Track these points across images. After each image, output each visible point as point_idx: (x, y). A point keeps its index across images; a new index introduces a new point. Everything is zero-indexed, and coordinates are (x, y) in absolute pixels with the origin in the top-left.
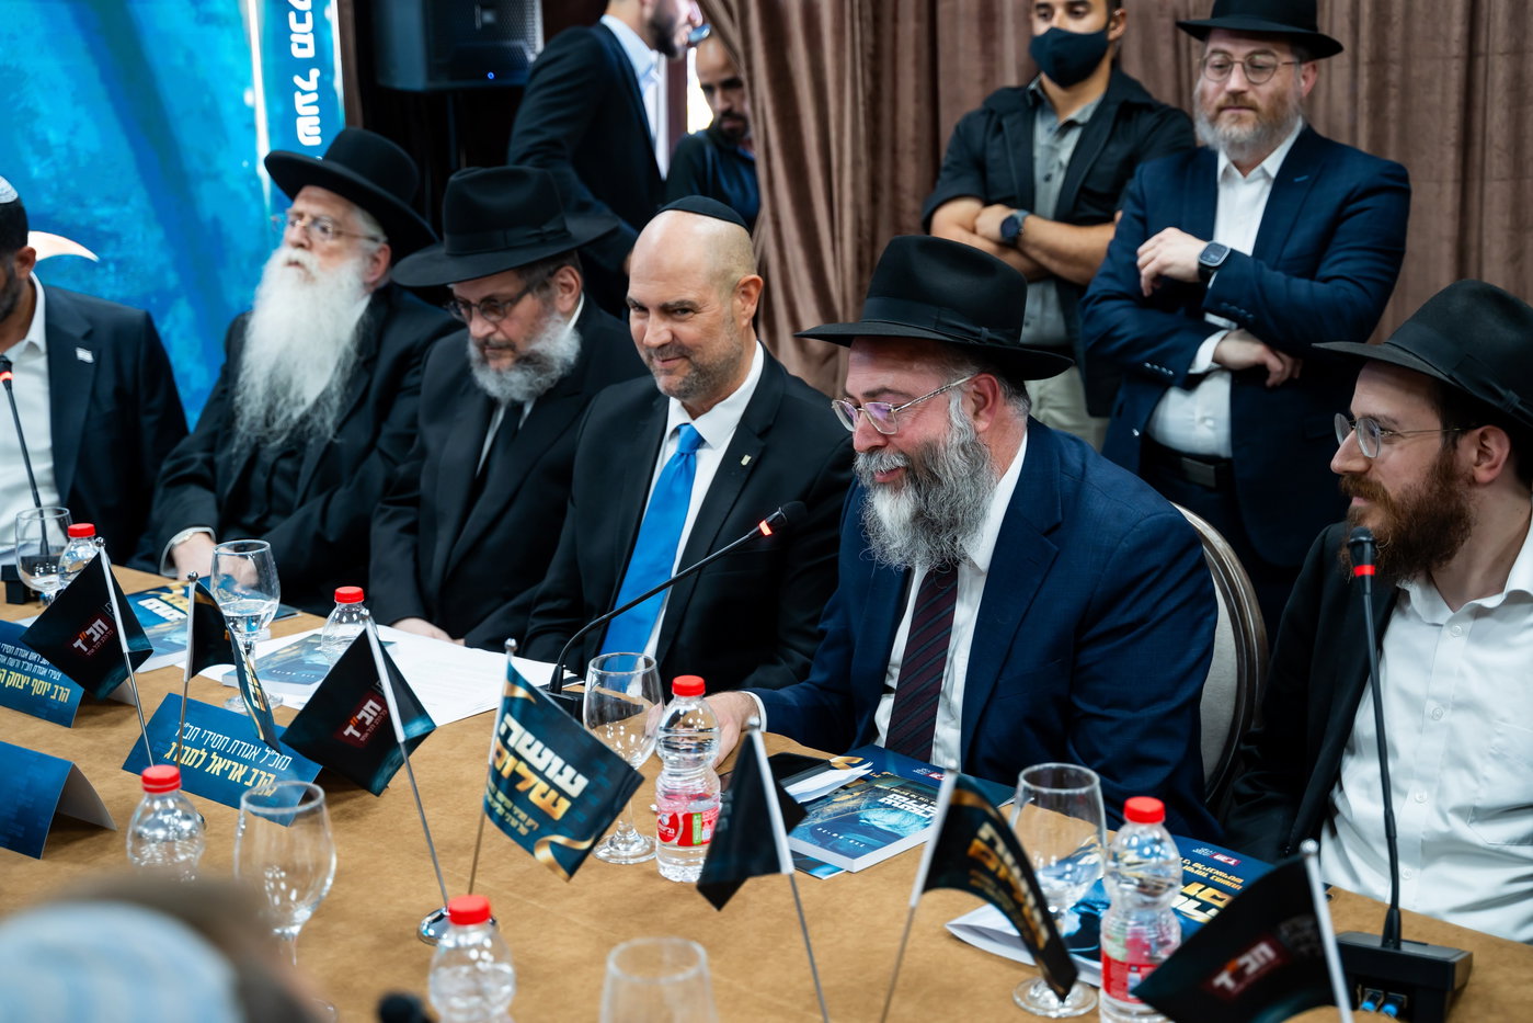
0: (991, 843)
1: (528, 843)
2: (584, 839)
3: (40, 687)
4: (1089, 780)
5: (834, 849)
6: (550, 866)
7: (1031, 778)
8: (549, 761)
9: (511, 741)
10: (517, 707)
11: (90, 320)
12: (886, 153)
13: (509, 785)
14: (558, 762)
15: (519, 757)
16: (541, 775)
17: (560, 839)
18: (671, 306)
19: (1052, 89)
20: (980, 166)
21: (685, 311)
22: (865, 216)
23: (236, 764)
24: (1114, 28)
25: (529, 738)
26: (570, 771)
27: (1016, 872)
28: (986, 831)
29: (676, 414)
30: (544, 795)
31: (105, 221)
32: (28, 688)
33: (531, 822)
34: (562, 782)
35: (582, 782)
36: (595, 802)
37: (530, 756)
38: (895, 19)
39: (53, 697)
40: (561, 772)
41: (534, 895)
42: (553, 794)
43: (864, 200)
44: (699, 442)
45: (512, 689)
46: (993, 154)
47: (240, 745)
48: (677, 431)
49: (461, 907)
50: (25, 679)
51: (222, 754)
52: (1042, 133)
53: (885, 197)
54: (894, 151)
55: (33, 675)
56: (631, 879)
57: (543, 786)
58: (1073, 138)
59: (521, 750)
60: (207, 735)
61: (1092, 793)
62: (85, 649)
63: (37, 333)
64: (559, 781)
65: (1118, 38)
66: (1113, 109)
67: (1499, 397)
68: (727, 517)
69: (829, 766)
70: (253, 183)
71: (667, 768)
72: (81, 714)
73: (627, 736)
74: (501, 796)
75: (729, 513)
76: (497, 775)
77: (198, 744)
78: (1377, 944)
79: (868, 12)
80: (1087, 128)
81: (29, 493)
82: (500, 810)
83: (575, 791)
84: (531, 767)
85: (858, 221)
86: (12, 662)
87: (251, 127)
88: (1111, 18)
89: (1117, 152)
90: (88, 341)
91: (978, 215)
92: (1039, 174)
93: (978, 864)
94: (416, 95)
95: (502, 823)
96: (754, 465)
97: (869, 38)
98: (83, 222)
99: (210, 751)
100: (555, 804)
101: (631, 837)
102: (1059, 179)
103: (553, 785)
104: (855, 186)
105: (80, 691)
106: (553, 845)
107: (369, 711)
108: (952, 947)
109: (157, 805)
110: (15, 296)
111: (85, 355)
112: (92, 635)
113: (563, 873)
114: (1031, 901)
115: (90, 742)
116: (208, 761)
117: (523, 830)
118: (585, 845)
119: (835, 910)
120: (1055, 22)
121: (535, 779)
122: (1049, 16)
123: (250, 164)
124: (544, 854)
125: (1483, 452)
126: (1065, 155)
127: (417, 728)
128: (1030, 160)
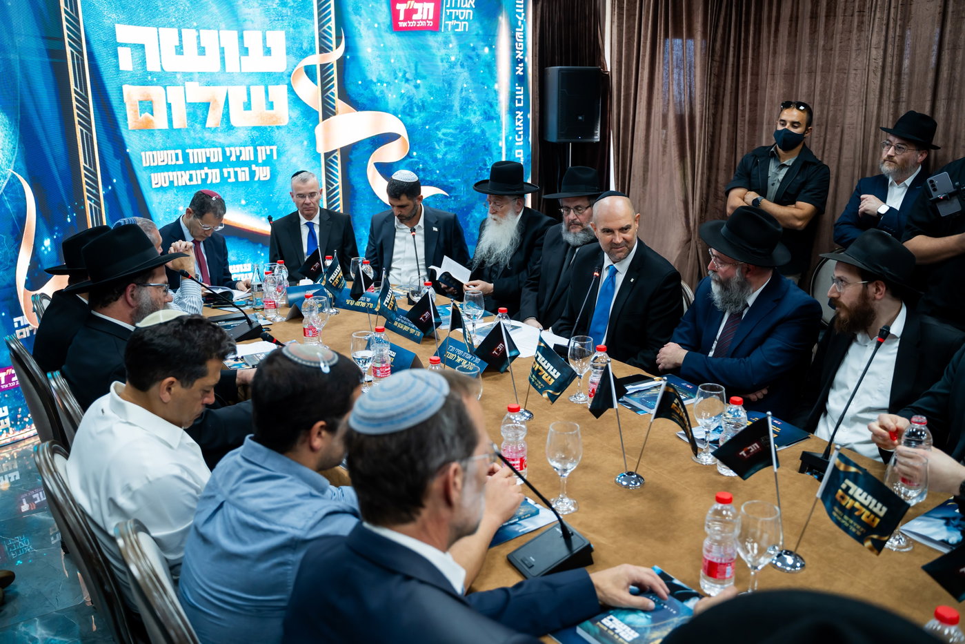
0: (677, 405)
1: (541, 391)
2: (558, 392)
3: (412, 331)
4: (722, 390)
5: (646, 406)
6: (547, 399)
7: (702, 388)
8: (549, 367)
9: (538, 360)
10: (541, 349)
11: (437, 217)
12: (714, 170)
13: (537, 373)
15: (540, 365)
16: (546, 371)
17: (551, 391)
19: (780, 151)
20: (749, 175)
22: (704, 192)
25: (544, 359)
26: (555, 371)
27: (684, 414)
28: (676, 401)
29: (607, 262)
31: (452, 183)
32: (409, 331)
35: (559, 374)
36: (562, 380)
37: (544, 364)
38: (721, 123)
40: (552, 371)
41: (547, 409)
42: (549, 377)
43: (705, 187)
44: (616, 271)
45: (539, 343)
46: (754, 172)
48: (608, 267)
49: (512, 407)
50: (409, 328)
52: (772, 167)
53: (713, 186)
54: (718, 169)
55: (411, 327)
56: (579, 408)
57: (547, 374)
58: (784, 171)
59: (541, 362)
61: (722, 394)
63: (421, 223)
64: (551, 373)
67: (880, 269)
69: (653, 380)
71: (593, 374)
72: (423, 341)
73: (582, 363)
74: (534, 376)
76: (533, 369)
77: (454, 353)
78: (820, 456)
79: (711, 120)
80: (791, 168)
81: (417, 272)
82: (533, 380)
83: (556, 377)
84: (543, 368)
85: (702, 194)
86: (405, 323)
88: (806, 129)
90: (436, 225)
91: (746, 194)
92: (770, 182)
93: (673, 411)
94: (552, 143)
95: (534, 385)
97: (711, 129)
98: (445, 183)
99: (457, 355)
101: (581, 395)
102: (777, 185)
104: (702, 181)
105: (423, 334)
106: (548, 393)
107: (500, 347)
108: (677, 440)
109: (433, 368)
110: (417, 210)
111: (435, 229)
113: (550, 402)
114: (687, 424)
115: (424, 349)
116: (457, 358)
117: (540, 387)
118: (558, 394)
119: (642, 425)
120: (786, 127)
121: (544, 372)
124: (545, 395)
125: (878, 290)
126: (781, 177)
127: (514, 353)
128: (767, 177)
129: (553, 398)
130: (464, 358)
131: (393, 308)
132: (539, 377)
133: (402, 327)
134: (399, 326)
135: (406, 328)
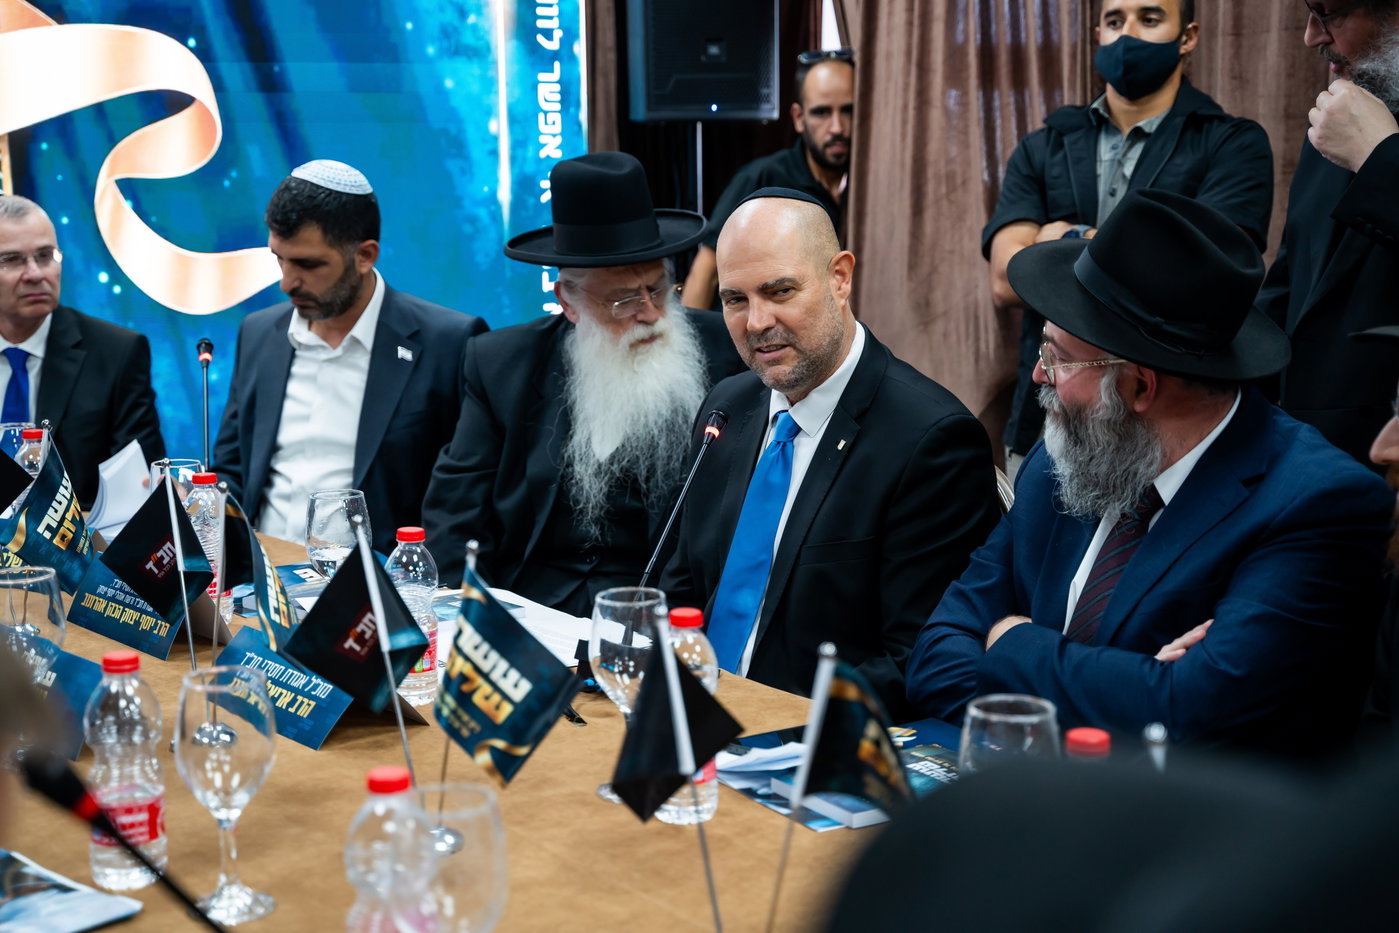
1: (470, 746)
14: (503, 665)
17: (500, 744)
18: (773, 286)
21: (786, 290)
23: (285, 691)
24: (1185, 43)
29: (777, 402)
30: (487, 698)
33: (473, 724)
34: (506, 685)
39: (155, 632)
42: (496, 698)
44: (796, 430)
47: (293, 674)
48: (776, 417)
51: (276, 682)
57: (486, 689)
60: (267, 664)
62: (156, 571)
65: (1189, 53)
66: (1179, 121)
68: (821, 506)
70: (493, 208)
75: (824, 500)
87: (494, 153)
88: (1183, 31)
89: (1185, 163)
96: (849, 449)
100: (498, 707)
103: (496, 688)
106: (494, 751)
112: (162, 558)
117: (465, 733)
122: (1119, 24)
123: (490, 189)
124: (484, 758)
129: (506, 767)
130: (285, 686)
131: (73, 544)
132: (464, 700)
133: (116, 615)
134: (109, 612)
135: (129, 616)
